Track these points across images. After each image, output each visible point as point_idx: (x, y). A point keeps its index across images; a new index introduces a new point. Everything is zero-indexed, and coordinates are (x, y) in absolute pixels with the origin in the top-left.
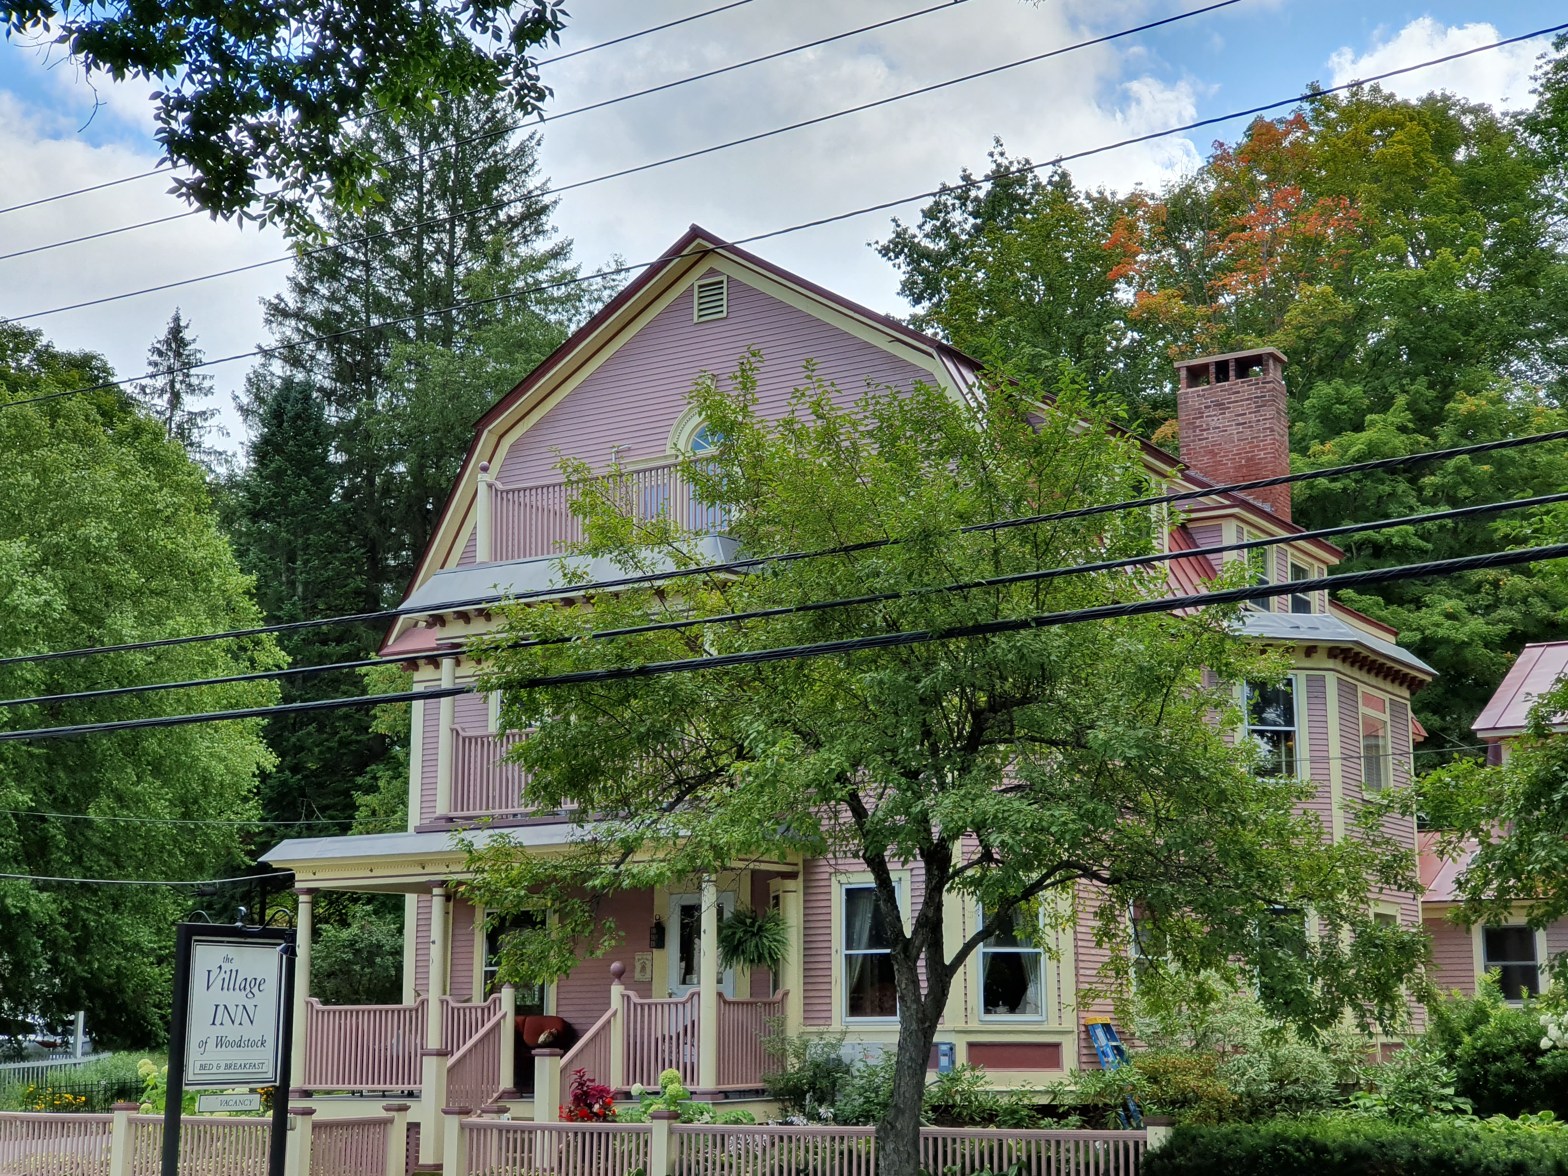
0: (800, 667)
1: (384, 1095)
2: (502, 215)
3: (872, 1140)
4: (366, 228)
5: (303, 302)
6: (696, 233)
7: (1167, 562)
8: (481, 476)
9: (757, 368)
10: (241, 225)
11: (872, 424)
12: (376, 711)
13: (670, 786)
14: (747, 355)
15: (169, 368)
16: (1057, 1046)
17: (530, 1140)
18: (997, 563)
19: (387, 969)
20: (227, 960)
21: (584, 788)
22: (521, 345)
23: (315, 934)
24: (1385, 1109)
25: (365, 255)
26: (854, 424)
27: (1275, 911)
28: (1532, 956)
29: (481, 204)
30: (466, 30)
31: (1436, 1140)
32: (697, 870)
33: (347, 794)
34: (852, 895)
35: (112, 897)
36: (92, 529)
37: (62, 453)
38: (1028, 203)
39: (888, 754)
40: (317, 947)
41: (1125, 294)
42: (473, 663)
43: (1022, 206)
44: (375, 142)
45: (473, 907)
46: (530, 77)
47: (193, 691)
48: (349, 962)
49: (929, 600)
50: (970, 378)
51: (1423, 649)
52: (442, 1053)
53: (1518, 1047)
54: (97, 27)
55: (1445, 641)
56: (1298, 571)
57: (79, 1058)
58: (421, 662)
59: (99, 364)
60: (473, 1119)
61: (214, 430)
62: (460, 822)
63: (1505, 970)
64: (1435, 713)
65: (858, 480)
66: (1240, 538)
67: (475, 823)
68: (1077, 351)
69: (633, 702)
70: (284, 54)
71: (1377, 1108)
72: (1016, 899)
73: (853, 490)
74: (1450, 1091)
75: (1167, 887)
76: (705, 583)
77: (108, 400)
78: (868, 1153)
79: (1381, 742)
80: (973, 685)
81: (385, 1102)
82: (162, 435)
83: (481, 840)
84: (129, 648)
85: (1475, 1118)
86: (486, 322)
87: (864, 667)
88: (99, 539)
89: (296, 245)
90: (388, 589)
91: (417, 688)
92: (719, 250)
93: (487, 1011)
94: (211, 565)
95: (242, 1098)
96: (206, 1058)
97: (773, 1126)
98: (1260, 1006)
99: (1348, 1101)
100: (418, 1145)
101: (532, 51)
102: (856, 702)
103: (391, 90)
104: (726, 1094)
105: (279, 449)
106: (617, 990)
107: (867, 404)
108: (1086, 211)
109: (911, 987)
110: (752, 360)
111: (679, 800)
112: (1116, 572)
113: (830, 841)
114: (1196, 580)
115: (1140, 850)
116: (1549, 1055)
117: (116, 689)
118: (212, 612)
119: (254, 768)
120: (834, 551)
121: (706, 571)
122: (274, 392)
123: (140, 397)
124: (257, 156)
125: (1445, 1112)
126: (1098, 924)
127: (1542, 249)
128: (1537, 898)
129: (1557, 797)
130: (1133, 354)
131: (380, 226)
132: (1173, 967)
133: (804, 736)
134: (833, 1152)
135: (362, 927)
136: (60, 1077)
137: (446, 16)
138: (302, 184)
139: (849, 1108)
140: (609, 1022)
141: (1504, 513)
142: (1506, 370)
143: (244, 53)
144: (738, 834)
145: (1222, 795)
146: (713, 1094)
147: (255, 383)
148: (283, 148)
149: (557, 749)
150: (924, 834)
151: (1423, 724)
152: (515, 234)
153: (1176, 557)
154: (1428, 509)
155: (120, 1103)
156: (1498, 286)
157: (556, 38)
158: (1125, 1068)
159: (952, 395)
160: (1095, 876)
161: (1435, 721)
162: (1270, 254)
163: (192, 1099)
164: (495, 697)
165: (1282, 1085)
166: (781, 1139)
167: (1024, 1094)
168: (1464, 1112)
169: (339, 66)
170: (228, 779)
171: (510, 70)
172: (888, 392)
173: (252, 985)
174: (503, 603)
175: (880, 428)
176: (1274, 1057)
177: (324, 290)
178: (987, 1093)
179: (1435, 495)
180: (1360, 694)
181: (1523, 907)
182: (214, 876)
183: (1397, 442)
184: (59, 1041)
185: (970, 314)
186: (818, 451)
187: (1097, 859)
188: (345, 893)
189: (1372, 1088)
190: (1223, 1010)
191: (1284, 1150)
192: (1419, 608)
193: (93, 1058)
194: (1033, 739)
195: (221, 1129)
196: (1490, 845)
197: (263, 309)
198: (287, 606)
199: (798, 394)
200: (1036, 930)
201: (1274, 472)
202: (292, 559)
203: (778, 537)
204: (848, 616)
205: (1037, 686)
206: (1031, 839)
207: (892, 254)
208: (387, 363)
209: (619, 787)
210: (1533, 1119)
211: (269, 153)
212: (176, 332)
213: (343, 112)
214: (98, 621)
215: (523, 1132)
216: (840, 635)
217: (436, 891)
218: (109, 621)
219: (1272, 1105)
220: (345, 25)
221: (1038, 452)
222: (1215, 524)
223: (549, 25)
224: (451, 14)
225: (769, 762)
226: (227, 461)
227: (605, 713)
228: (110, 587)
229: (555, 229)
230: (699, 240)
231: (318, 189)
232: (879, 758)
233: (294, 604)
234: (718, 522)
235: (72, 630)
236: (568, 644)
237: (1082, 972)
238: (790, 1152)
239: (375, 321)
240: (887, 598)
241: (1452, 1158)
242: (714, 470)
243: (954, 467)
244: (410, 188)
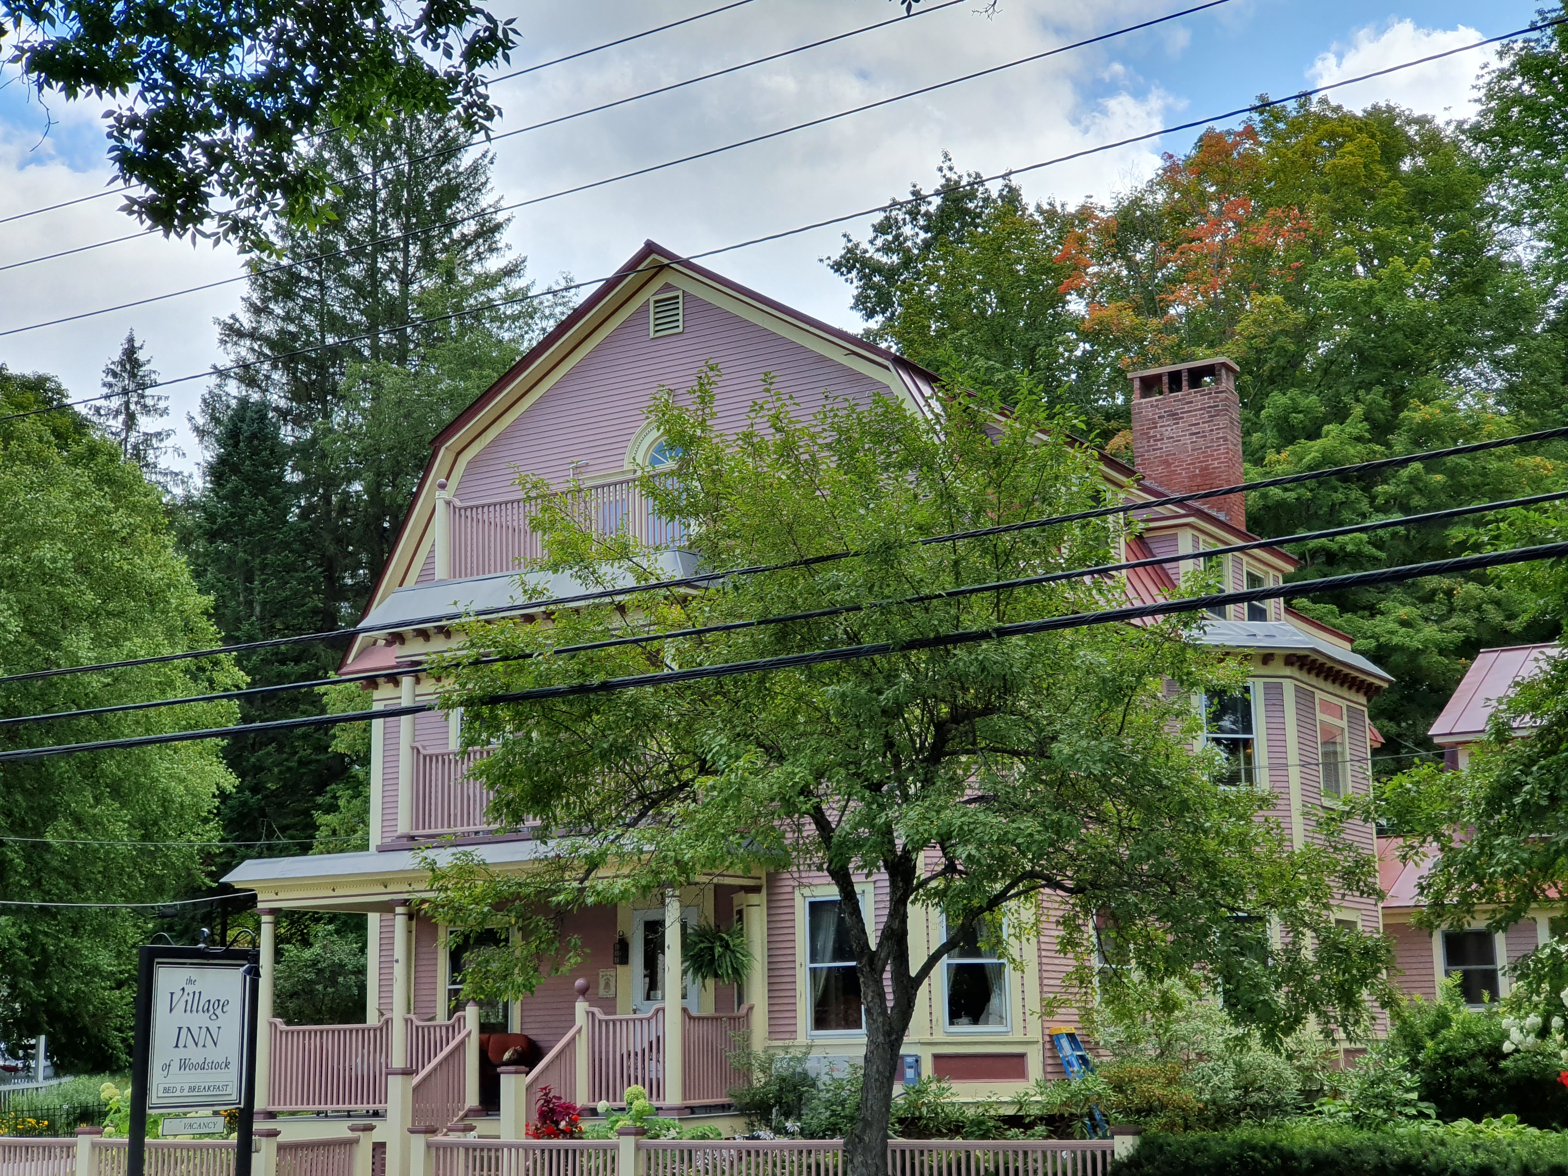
0: (762, 681)
1: (349, 1115)
2: (456, 234)
3: (840, 1153)
4: (320, 247)
5: (259, 322)
6: (651, 248)
7: (1124, 571)
8: (439, 493)
9: (715, 383)
10: (194, 243)
11: (830, 437)
12: (335, 730)
13: (633, 801)
14: (705, 369)
15: (124, 389)
16: (1022, 1056)
17: (497, 1158)
18: (958, 574)
19: (349, 988)
20: (190, 981)
21: (547, 805)
22: (475, 362)
23: (278, 954)
24: (1349, 1114)
25: (320, 274)
26: (813, 437)
27: (1237, 919)
28: (1491, 960)
29: (435, 222)
30: (418, 47)
31: (1402, 1145)
32: (662, 885)
33: (307, 813)
34: (816, 908)
35: (70, 920)
36: (46, 551)
37: (15, 475)
38: (979, 216)
39: (852, 767)
40: (280, 967)
41: (1076, 306)
42: (433, 681)
43: (973, 219)
44: (328, 162)
45: (436, 925)
46: (480, 96)
47: (152, 712)
48: (311, 982)
49: (890, 612)
50: (927, 391)
51: (1379, 656)
52: (407, 1072)
53: (1480, 1051)
54: (50, 46)
55: (1399, 648)
56: (1253, 579)
57: (41, 1082)
58: (381, 681)
59: (53, 385)
60: (439, 1138)
61: (170, 450)
62: (422, 840)
63: (1466, 975)
64: (1390, 719)
65: (818, 493)
66: (1196, 547)
67: (437, 841)
68: (1030, 360)
69: (595, 717)
70: (237, 72)
71: (1342, 1114)
72: (981, 910)
73: (812, 503)
74: (1414, 1096)
75: (1131, 898)
76: (666, 598)
77: (64, 422)
78: (836, 1167)
79: (1339, 749)
80: (935, 696)
81: (350, 1123)
82: (118, 456)
83: (444, 858)
84: (86, 670)
85: (1440, 1122)
86: (441, 339)
87: (827, 681)
88: (54, 560)
89: (248, 264)
90: (345, 608)
91: (377, 707)
92: (674, 265)
93: (451, 1030)
94: (169, 586)
95: (206, 1120)
96: (170, 1082)
97: (740, 1141)
98: (1224, 1015)
99: (1313, 1107)
100: (384, 1165)
101: (483, 70)
102: (818, 715)
103: (345, 108)
104: (692, 1109)
105: (235, 469)
106: (581, 1007)
107: (825, 417)
108: (1035, 224)
109: (877, 1000)
110: (710, 374)
111: (642, 815)
112: (1076, 582)
113: (795, 854)
114: (1154, 591)
115: (1102, 861)
116: (1511, 1058)
117: (74, 711)
118: (170, 633)
119: (214, 789)
120: (794, 564)
121: (667, 586)
122: (230, 412)
123: (95, 419)
124: (211, 174)
125: (1409, 1117)
126: (1062, 932)
127: (1490, 258)
128: (1500, 903)
129: (1517, 800)
130: (1085, 364)
131: (334, 245)
132: (1137, 975)
133: (767, 750)
134: (800, 1166)
135: (324, 947)
136: (21, 1101)
137: (399, 33)
138: (256, 202)
139: (815, 1121)
140: (573, 1039)
141: (1456, 519)
142: (1455, 376)
143: (197, 71)
144: (702, 850)
145: (1185, 805)
146: (679, 1109)
147: (210, 404)
148: (236, 165)
149: (519, 766)
150: (887, 847)
151: (1380, 730)
152: (469, 251)
153: (1133, 566)
154: (1381, 516)
155: (83, 1126)
156: (1446, 294)
157: (507, 58)
158: (1090, 1077)
159: (909, 407)
160: (1059, 886)
161: (1392, 727)
162: (1221, 266)
163: (155, 1122)
164: (456, 715)
165: (1246, 1092)
166: (749, 1154)
167: (990, 1105)
168: (1428, 1117)
169: (293, 83)
170: (188, 800)
171: (460, 88)
172: (846, 404)
173: (215, 1007)
174: (463, 620)
175: (839, 441)
176: (1238, 1065)
177: (279, 311)
178: (953, 1104)
179: (1387, 502)
180: (1317, 701)
181: (1485, 912)
182: (175, 898)
183: (1352, 451)
184: (20, 1065)
185: (923, 327)
186: (777, 465)
187: (1062, 869)
188: (306, 913)
189: (1336, 1094)
190: (1186, 1018)
191: (1252, 1157)
192: (1373, 616)
193: (55, 1082)
194: (996, 750)
195: (185, 1153)
196: (1451, 849)
197: (217, 329)
198: (245, 626)
199: (756, 408)
200: (999, 941)
201: (1228, 481)
202: (249, 579)
203: (738, 551)
204: (810, 629)
205: (999, 697)
206: (996, 851)
207: (844, 269)
208: (342, 382)
209: (582, 803)
210: (1497, 1123)
211: (222, 171)
212: (130, 352)
213: (297, 130)
214: (55, 644)
215: (489, 1150)
216: (801, 648)
217: (399, 910)
218: (65, 643)
219: (1237, 1112)
220: (299, 43)
221: (997, 463)
222: (1170, 533)
223: (499, 43)
224: (404, 32)
225: (733, 776)
226: (183, 482)
227: (567, 728)
228: (67, 609)
229: (509, 247)
230: (654, 256)
231: (272, 206)
232: (843, 772)
233: (252, 624)
234: (677, 537)
235: (28, 652)
236: (529, 661)
237: (1046, 982)
238: (758, 1166)
239: (330, 340)
240: (848, 610)
241: (1419, 1163)
242: (673, 484)
243: (913, 479)
244: (363, 207)
